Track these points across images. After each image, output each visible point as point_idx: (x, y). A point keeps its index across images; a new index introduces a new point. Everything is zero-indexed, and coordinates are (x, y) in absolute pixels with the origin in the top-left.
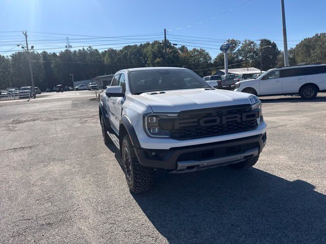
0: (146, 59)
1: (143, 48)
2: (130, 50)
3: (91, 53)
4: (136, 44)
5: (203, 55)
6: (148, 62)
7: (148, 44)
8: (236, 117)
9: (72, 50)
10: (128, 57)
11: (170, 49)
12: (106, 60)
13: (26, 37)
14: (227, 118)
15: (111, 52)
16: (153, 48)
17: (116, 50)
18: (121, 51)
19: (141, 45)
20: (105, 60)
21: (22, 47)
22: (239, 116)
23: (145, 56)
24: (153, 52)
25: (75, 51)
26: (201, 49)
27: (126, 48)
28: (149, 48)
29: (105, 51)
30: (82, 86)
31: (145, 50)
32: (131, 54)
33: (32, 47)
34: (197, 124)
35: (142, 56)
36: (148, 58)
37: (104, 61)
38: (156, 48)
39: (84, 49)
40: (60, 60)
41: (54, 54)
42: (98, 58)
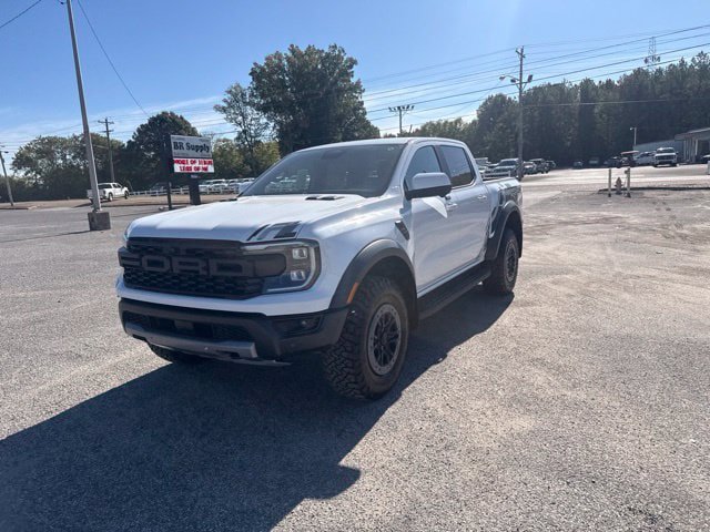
8: (197, 264)
13: (523, 57)
14: (181, 263)
21: (513, 81)
22: (202, 264)
25: (660, 71)
33: (530, 78)
34: (137, 263)
39: (683, 63)
40: (618, 96)
41: (609, 82)
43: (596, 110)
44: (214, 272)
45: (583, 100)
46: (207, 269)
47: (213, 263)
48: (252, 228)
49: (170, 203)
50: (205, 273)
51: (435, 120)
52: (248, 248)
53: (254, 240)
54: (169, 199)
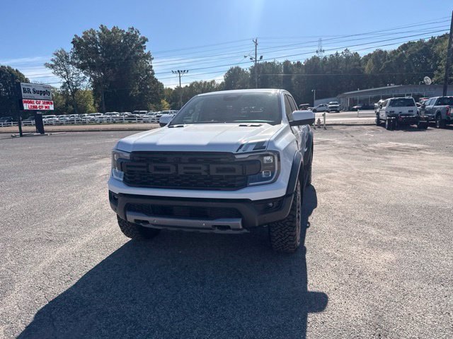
0: (438, 62)
1: (436, 43)
2: (410, 49)
3: (348, 58)
6: (440, 67)
8: (200, 168)
9: (321, 56)
10: (405, 61)
12: (368, 69)
13: (257, 44)
14: (185, 168)
15: (379, 56)
17: (386, 52)
18: (394, 52)
19: (433, 39)
20: (367, 67)
21: (251, 59)
23: (437, 57)
25: (325, 58)
27: (404, 47)
29: (370, 55)
30: (323, 106)
31: (439, 47)
32: (411, 56)
35: (430, 57)
36: (441, 60)
37: (364, 69)
39: (337, 54)
40: (304, 71)
41: (299, 63)
42: (356, 66)
43: (293, 79)
44: (213, 172)
45: (285, 72)
46: (208, 171)
47: (213, 167)
48: (237, 144)
49: (21, 132)
50: (206, 174)
51: (199, 81)
52: (237, 157)
53: (240, 151)
54: (20, 129)
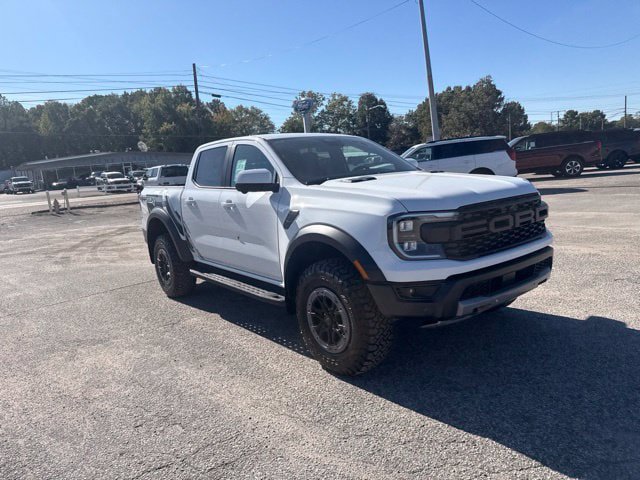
0: (139, 124)
1: (132, 101)
2: (100, 105)
3: (5, 108)
4: (115, 92)
5: (257, 119)
6: (144, 131)
7: (141, 94)
10: (96, 120)
11: (191, 105)
12: (43, 126)
15: (55, 110)
16: (153, 101)
17: (65, 105)
18: (78, 106)
19: (126, 95)
20: (41, 126)
23: (136, 118)
24: (156, 112)
26: (253, 108)
27: (90, 100)
28: (145, 101)
29: (39, 107)
31: (136, 106)
32: (103, 115)
35: (129, 118)
36: (143, 122)
37: (37, 128)
38: (161, 102)
42: (22, 122)
46: (535, 216)
